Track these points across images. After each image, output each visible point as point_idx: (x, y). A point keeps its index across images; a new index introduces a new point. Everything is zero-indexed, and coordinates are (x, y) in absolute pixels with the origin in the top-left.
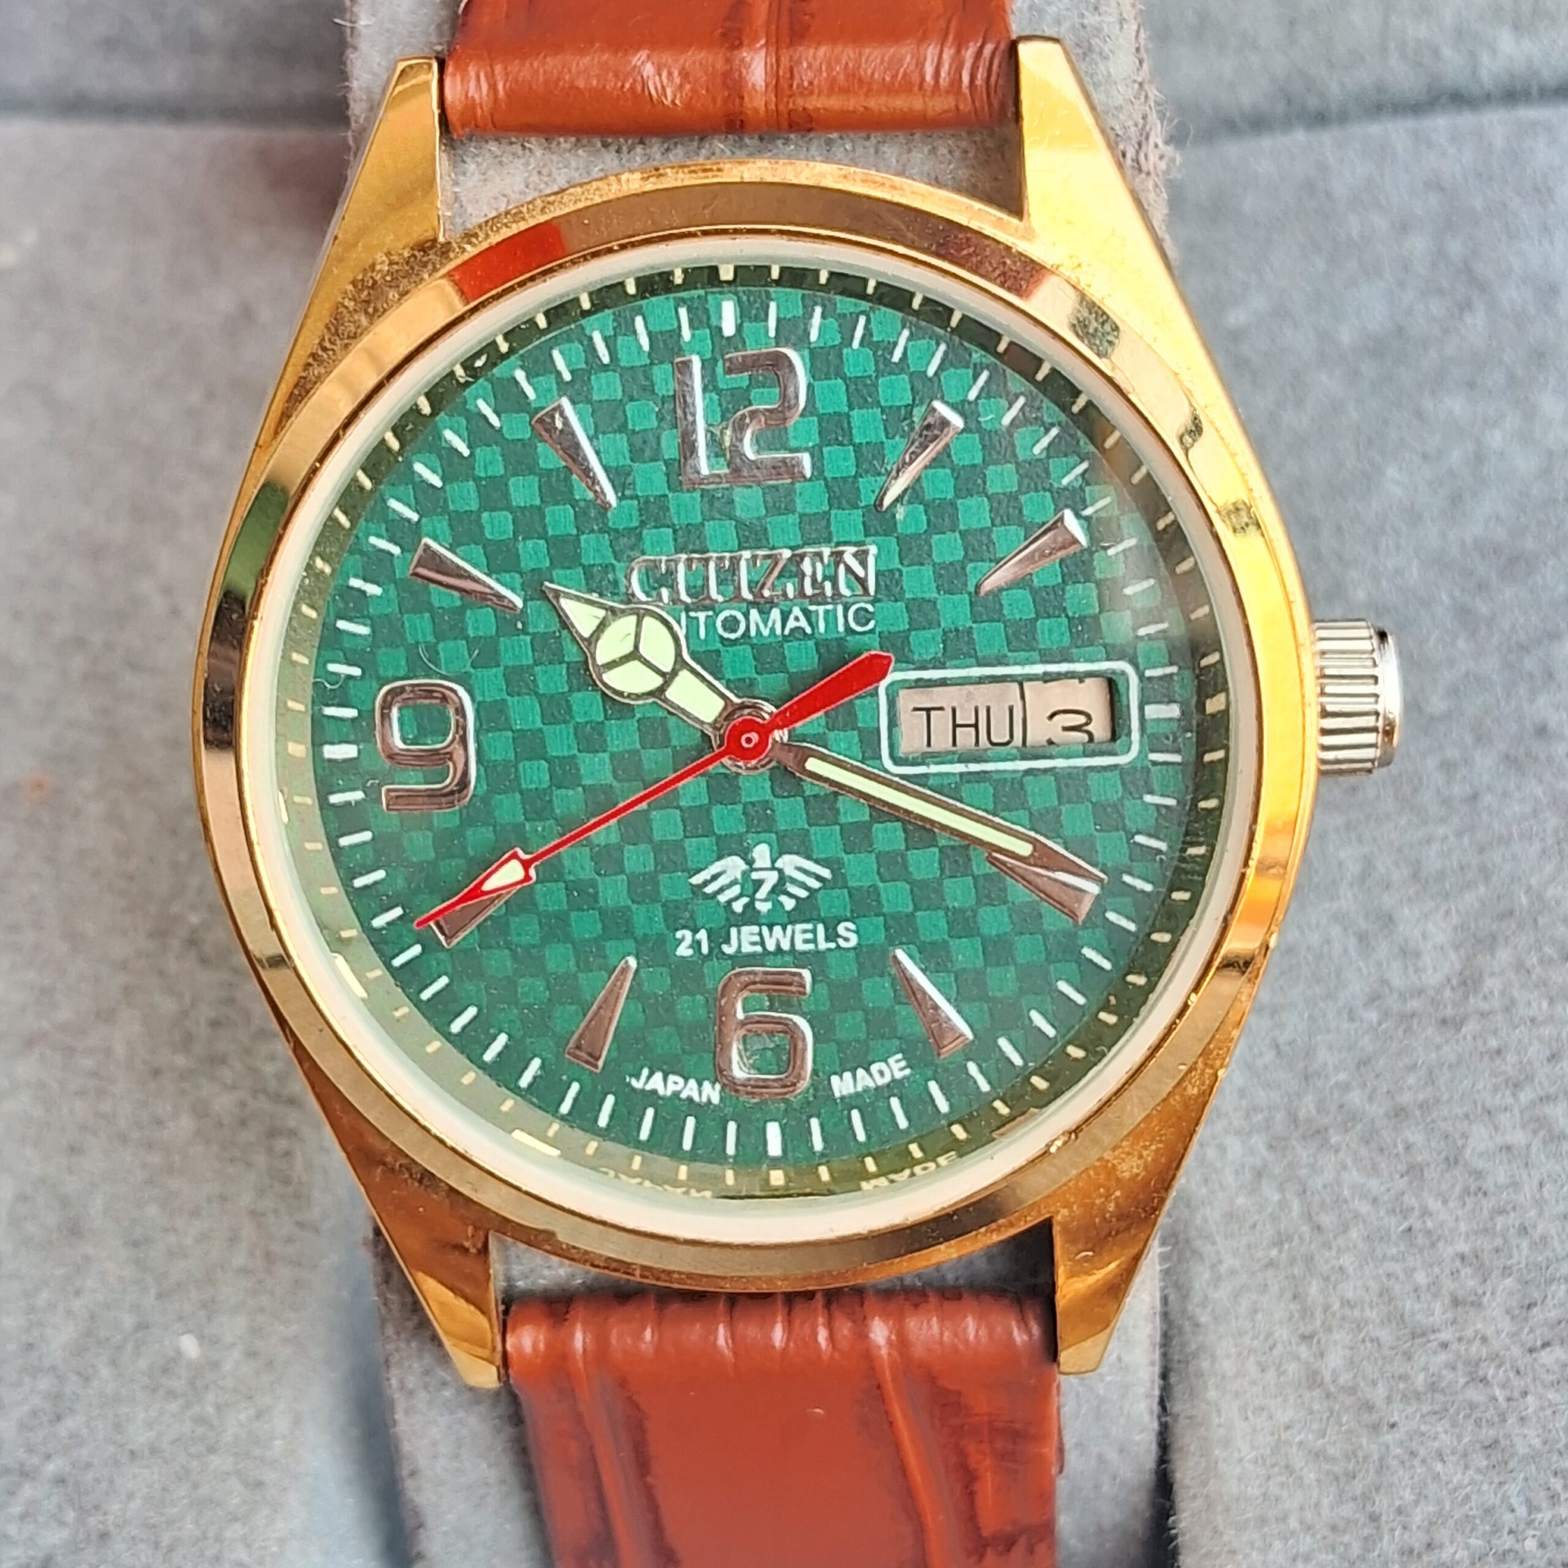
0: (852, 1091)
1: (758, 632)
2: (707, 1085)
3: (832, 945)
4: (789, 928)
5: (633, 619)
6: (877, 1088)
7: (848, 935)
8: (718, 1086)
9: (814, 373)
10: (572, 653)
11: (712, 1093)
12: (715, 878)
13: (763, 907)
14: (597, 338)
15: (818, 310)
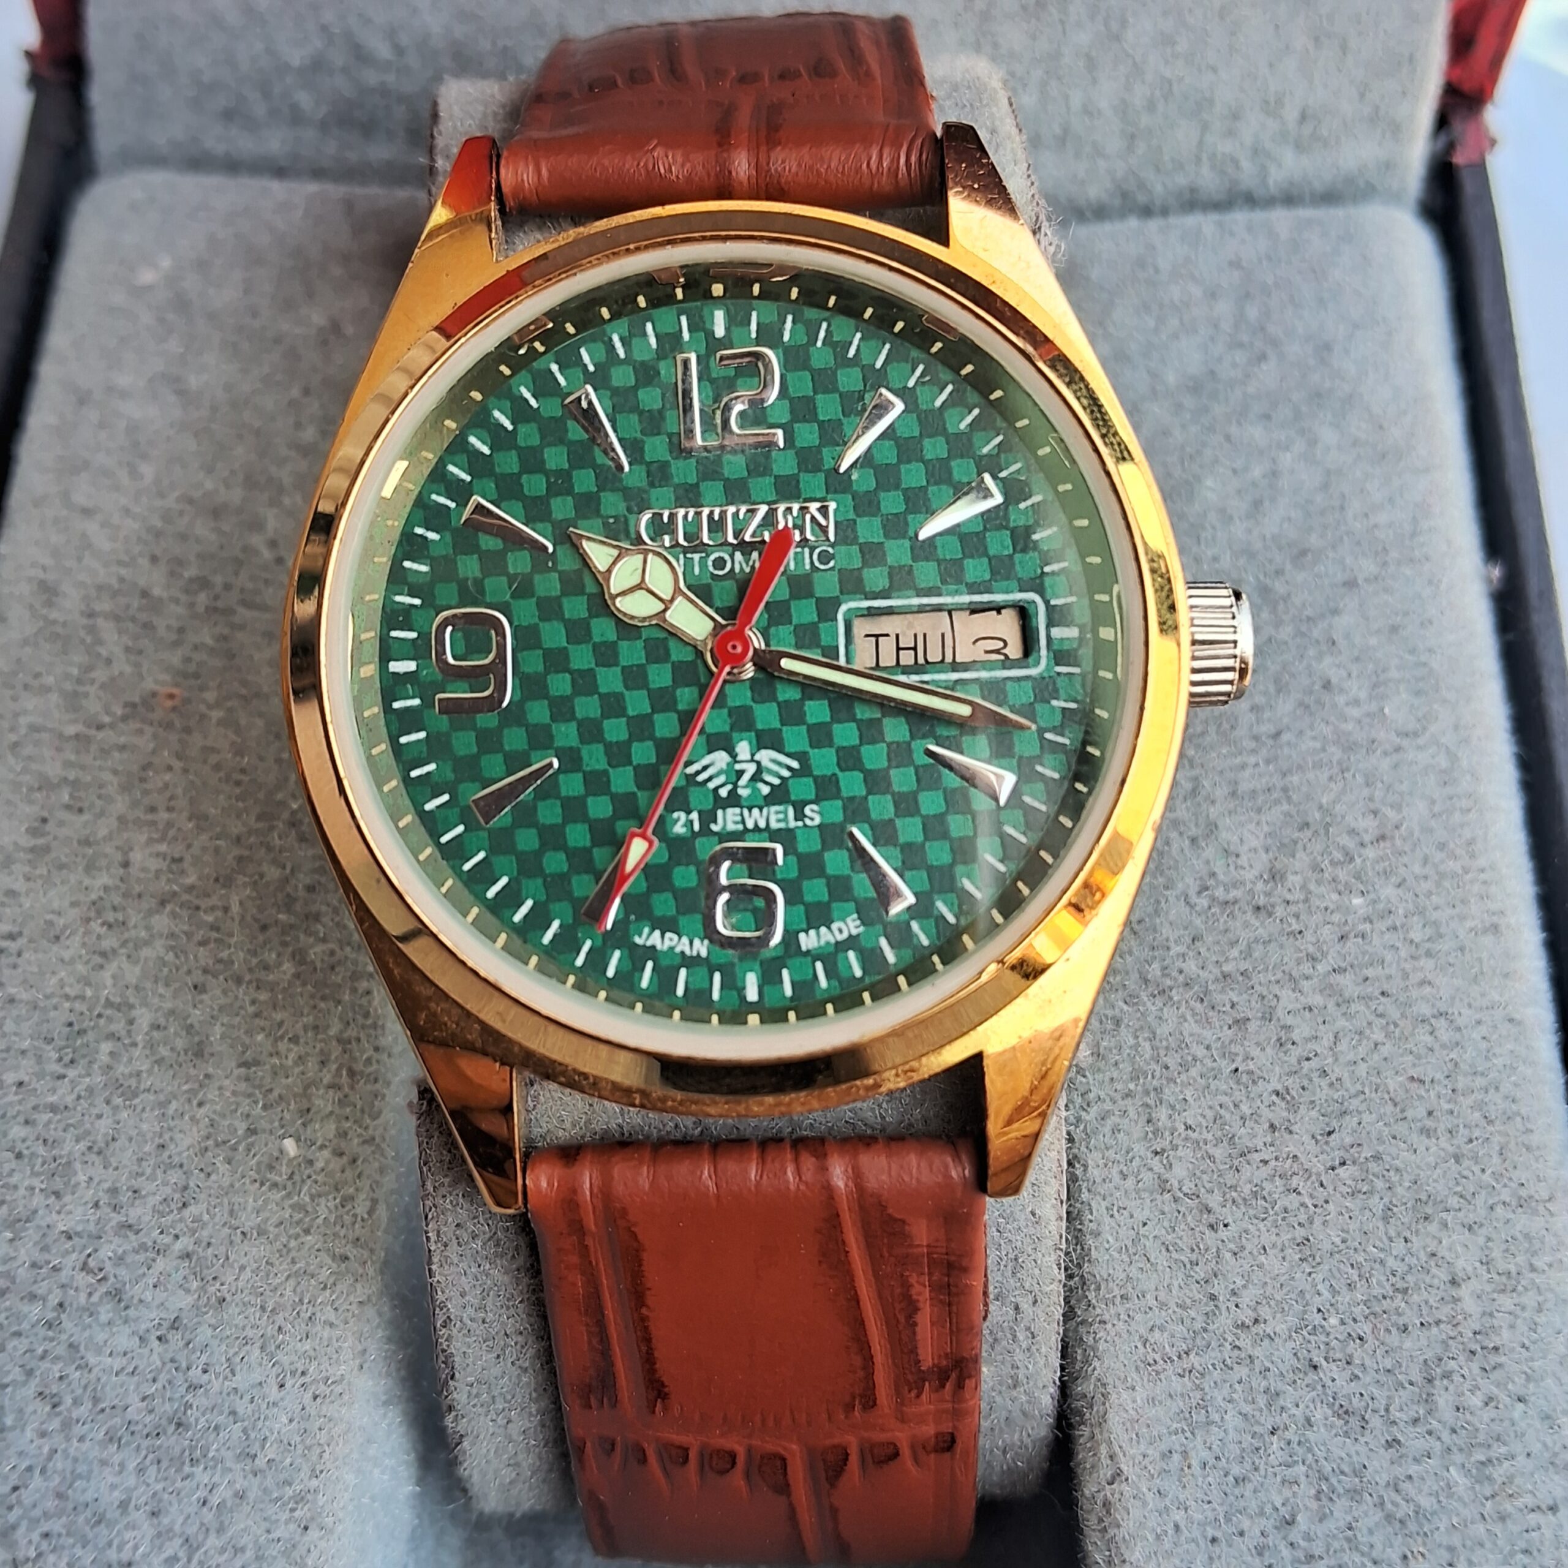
0: (816, 945)
1: (742, 569)
2: (697, 942)
3: (800, 824)
4: (765, 810)
5: (641, 557)
6: (837, 943)
7: (814, 815)
8: (706, 942)
9: (786, 366)
10: (591, 588)
11: (701, 948)
12: (705, 768)
13: (743, 792)
14: (616, 338)
15: (790, 318)
